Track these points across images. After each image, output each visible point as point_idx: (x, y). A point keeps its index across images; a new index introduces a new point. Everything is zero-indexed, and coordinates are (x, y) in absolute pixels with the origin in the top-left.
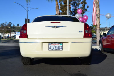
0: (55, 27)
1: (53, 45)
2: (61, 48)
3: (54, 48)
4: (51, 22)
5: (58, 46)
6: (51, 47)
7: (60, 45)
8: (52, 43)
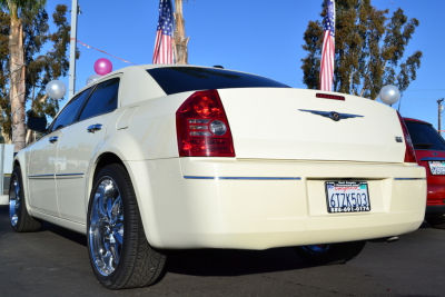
0: (333, 113)
1: (340, 192)
2: (363, 202)
3: (346, 203)
4: (318, 95)
5: (356, 192)
6: (335, 198)
7: (361, 190)
8: (336, 181)
